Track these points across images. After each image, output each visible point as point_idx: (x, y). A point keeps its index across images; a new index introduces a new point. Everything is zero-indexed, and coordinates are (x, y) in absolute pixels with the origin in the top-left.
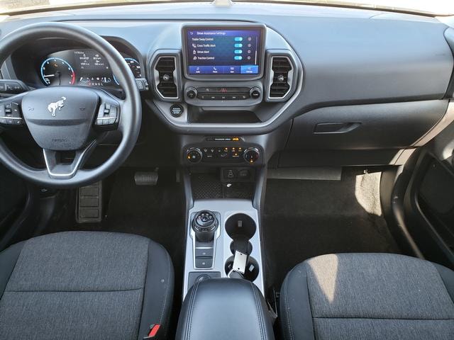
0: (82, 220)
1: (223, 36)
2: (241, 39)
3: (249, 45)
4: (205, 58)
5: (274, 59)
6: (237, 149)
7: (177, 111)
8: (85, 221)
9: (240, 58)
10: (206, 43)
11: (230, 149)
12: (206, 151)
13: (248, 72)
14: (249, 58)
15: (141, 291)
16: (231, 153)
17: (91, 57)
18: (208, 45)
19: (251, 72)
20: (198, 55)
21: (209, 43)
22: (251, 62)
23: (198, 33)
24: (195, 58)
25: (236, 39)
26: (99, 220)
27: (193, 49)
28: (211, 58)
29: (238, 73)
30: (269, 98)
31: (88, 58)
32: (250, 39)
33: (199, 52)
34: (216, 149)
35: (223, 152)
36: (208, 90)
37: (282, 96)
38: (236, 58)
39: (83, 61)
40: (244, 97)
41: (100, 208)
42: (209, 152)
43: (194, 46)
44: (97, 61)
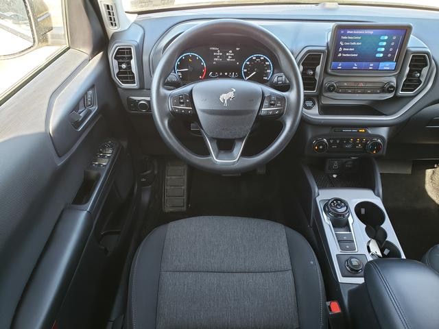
0: (168, 209)
1: (370, 35)
2: (386, 38)
3: (393, 44)
4: (349, 55)
5: (413, 56)
6: (361, 140)
7: (309, 104)
8: (171, 210)
9: (381, 55)
10: (353, 41)
11: (355, 140)
12: (331, 141)
13: (385, 68)
14: (389, 55)
15: (290, 272)
16: (355, 144)
17: (224, 53)
18: (354, 43)
19: (388, 68)
20: (343, 52)
21: (356, 41)
22: (390, 60)
23: (348, 32)
24: (340, 55)
25: (382, 38)
26: (184, 209)
27: (340, 46)
28: (354, 55)
29: (376, 69)
30: (400, 93)
31: (221, 54)
32: (394, 38)
33: (344, 49)
34: (342, 140)
35: (348, 143)
36: (346, 84)
37: (412, 91)
38: (378, 55)
39: (216, 56)
40: (378, 91)
41: (185, 197)
42: (335, 143)
43: (341, 43)
44: (229, 57)
